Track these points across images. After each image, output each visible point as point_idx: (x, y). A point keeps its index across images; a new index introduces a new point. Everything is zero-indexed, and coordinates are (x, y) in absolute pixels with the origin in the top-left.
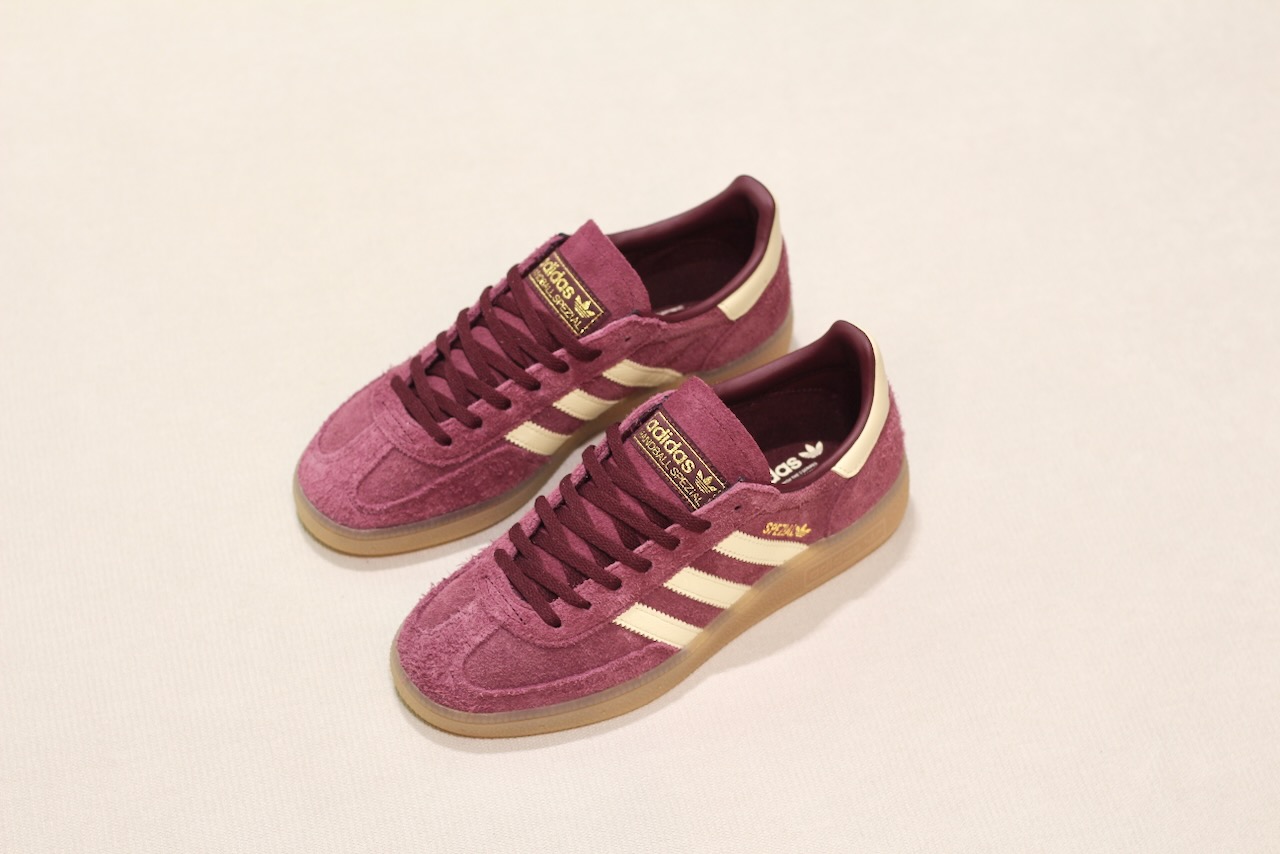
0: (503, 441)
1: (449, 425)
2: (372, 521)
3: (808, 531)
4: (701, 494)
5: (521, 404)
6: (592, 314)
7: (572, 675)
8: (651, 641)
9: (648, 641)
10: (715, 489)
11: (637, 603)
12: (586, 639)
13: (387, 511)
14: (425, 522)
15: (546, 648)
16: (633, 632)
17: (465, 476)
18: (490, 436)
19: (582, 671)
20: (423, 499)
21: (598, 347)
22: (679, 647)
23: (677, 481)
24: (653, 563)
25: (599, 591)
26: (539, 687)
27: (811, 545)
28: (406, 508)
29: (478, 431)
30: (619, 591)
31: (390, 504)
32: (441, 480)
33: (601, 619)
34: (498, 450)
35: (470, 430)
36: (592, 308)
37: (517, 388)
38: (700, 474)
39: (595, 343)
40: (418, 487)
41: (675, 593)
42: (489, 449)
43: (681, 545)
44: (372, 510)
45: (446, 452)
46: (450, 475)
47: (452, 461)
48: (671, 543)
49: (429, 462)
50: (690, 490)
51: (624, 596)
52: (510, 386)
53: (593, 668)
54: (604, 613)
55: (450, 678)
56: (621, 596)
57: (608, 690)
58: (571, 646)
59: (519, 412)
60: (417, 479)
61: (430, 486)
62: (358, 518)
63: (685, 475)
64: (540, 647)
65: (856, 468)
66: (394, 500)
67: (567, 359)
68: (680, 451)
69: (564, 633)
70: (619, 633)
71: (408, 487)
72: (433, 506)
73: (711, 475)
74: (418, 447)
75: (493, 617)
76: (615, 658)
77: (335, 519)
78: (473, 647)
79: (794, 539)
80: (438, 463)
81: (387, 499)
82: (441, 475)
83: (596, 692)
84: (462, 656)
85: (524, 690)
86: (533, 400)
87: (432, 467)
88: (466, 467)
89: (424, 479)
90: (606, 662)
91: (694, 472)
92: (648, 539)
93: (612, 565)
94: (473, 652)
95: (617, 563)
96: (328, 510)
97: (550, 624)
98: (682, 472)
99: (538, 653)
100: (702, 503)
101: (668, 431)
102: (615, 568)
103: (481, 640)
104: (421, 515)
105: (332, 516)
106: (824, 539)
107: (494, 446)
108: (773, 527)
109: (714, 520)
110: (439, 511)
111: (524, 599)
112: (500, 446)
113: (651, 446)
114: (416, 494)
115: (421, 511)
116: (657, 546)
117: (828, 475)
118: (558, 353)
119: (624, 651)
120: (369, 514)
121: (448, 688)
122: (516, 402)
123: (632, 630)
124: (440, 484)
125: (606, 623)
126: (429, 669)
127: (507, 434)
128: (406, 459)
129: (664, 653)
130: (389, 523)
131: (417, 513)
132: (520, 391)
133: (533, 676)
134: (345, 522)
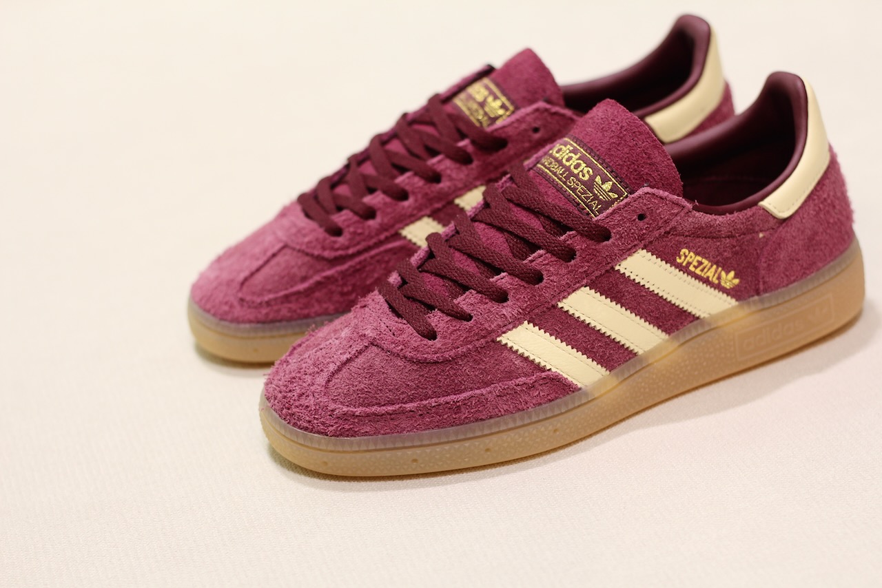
0: (397, 236)
1: (340, 218)
2: (251, 314)
3: (737, 281)
4: (600, 202)
5: (419, 196)
6: (501, 112)
7: (449, 395)
8: (543, 370)
9: (539, 368)
10: (617, 196)
11: (526, 322)
12: (464, 355)
13: (268, 303)
14: (309, 320)
15: (419, 362)
16: (522, 356)
17: (356, 271)
18: (383, 228)
19: (461, 392)
20: (309, 292)
21: (503, 135)
22: (579, 385)
23: (574, 190)
24: (544, 273)
25: (481, 302)
26: (409, 406)
27: (741, 302)
28: (290, 302)
29: (371, 223)
30: (505, 304)
31: (271, 296)
32: (329, 273)
33: (483, 333)
34: (390, 246)
35: (362, 220)
36: (503, 106)
37: (416, 179)
38: (598, 179)
39: (500, 131)
40: (304, 279)
41: (572, 316)
42: (380, 243)
43: (578, 258)
44: (253, 302)
45: (335, 242)
46: (340, 268)
47: (340, 253)
48: (567, 254)
49: (316, 253)
50: (587, 198)
51: (510, 310)
52: (409, 178)
53: (471, 389)
54: (486, 325)
55: (311, 397)
56: (508, 309)
57: (492, 421)
58: (446, 361)
59: (417, 204)
60: (303, 272)
61: (317, 278)
62: (238, 311)
63: (584, 183)
64: (411, 361)
65: (789, 209)
66: (277, 292)
67: (470, 149)
68: (579, 161)
69: (439, 345)
70: (506, 353)
71: (293, 280)
72: (318, 301)
73: (610, 180)
74: (306, 239)
75: (365, 335)
76: (500, 381)
77: (214, 315)
78: (338, 364)
79: (718, 287)
80: (327, 254)
81: (270, 291)
82: (329, 269)
83: (477, 420)
84: (325, 375)
85: (390, 408)
86: (432, 192)
87: (319, 258)
88: (357, 260)
89: (311, 272)
90: (487, 384)
91: (592, 179)
92: (539, 248)
93: (496, 277)
94: (339, 370)
95: (503, 274)
96: (208, 306)
97: (424, 336)
98: (579, 180)
99: (409, 367)
100: (600, 211)
101: (568, 146)
102: (503, 280)
103: (349, 356)
104: (306, 312)
105: (212, 311)
106: (756, 298)
107: (387, 240)
108: (688, 256)
109: (614, 227)
110: (327, 309)
111: (399, 316)
112: (395, 241)
113: (550, 163)
114: (301, 287)
115: (306, 306)
116: (549, 255)
117: (754, 208)
118: (462, 144)
119: (510, 375)
120: (249, 307)
121: (307, 407)
122: (414, 193)
123: (520, 351)
124: (327, 278)
125: (489, 339)
126: (290, 391)
127: (403, 228)
128: (295, 253)
129: (559, 387)
130: (271, 316)
131: (301, 309)
132: (418, 182)
133: (403, 393)
134: (223, 317)
